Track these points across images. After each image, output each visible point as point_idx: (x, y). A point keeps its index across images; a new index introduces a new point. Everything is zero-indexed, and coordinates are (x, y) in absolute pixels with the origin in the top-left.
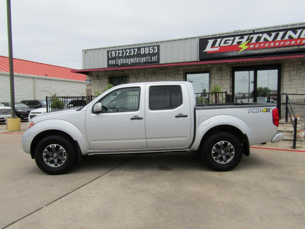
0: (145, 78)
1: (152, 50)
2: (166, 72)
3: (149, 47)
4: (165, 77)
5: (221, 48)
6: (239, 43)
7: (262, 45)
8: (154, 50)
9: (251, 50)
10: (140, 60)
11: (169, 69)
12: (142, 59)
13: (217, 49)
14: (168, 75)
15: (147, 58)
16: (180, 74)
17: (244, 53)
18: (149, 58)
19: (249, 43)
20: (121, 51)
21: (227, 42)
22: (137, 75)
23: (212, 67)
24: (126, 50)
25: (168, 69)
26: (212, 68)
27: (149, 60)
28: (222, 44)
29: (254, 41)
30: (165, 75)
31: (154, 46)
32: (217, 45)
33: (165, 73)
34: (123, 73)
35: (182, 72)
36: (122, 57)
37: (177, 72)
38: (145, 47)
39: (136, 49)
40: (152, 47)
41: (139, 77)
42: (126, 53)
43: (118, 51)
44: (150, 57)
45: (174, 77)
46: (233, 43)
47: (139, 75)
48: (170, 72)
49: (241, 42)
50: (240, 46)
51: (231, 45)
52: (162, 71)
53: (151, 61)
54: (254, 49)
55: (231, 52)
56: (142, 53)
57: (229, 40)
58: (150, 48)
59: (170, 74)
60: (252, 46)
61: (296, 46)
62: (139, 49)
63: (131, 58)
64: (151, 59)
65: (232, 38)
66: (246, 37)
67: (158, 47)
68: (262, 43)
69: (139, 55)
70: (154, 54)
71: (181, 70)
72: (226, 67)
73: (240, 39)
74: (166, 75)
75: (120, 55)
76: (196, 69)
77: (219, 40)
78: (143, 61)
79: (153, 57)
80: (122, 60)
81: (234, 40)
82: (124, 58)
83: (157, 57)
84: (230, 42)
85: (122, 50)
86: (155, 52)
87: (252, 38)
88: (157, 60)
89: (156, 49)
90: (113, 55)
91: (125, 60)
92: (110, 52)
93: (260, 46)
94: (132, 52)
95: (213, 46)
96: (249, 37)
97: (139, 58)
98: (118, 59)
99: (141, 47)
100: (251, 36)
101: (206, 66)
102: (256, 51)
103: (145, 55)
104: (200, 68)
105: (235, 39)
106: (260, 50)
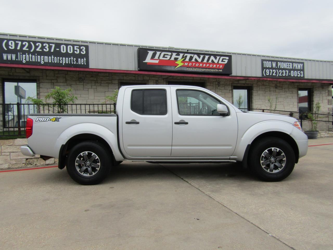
0: (67, 84)
1: (78, 50)
2: (97, 80)
3: (73, 46)
4: (95, 85)
5: (161, 61)
6: (176, 59)
7: (194, 64)
8: (81, 50)
9: (186, 68)
10: (60, 60)
11: (101, 76)
12: (62, 60)
13: (157, 62)
14: (100, 84)
15: (71, 60)
16: (115, 84)
17: (180, 69)
18: (73, 60)
19: (184, 60)
20: (27, 44)
21: (166, 56)
22: (53, 80)
23: (150, 79)
24: (35, 43)
25: (99, 76)
26: (150, 81)
27: (73, 61)
28: (161, 58)
29: (187, 59)
30: (95, 83)
31: (80, 46)
32: (157, 57)
33: (95, 81)
34: (28, 75)
35: (116, 82)
36: (29, 52)
37: (111, 81)
38: (67, 45)
39: (53, 46)
40: (78, 47)
41: (57, 82)
42: (36, 47)
43: (20, 43)
44: (75, 59)
45: (107, 86)
46: (170, 58)
47: (57, 80)
48: (101, 80)
49: (178, 58)
50: (177, 62)
51: (169, 60)
52: (92, 78)
53: (76, 63)
54: (188, 67)
55: (169, 67)
56: (62, 51)
57: (168, 55)
58: (75, 47)
59: (102, 82)
60: (186, 64)
61: (217, 69)
62: (58, 46)
63: (44, 55)
64: (77, 61)
65: (170, 54)
66: (181, 55)
67: (87, 47)
68: (193, 62)
69: (57, 53)
70: (80, 56)
71: (116, 80)
72: (163, 81)
73: (176, 55)
74: (97, 83)
75: (25, 49)
76: (133, 80)
77: (158, 53)
78: (64, 62)
79: (79, 59)
80: (29, 57)
81: (171, 56)
82: (33, 54)
83: (85, 59)
84: (169, 57)
85: (29, 42)
86: (82, 53)
87: (186, 56)
88: (85, 64)
89: (84, 50)
90: (12, 47)
91: (33, 56)
92: (5, 41)
93: (192, 64)
94: (47, 47)
95: (153, 57)
96: (183, 55)
97: (58, 58)
98: (20, 54)
99: (62, 44)
100: (186, 55)
101: (143, 78)
102: (189, 69)
103: (67, 55)
104: (137, 79)
105: (172, 54)
106: (193, 69)
